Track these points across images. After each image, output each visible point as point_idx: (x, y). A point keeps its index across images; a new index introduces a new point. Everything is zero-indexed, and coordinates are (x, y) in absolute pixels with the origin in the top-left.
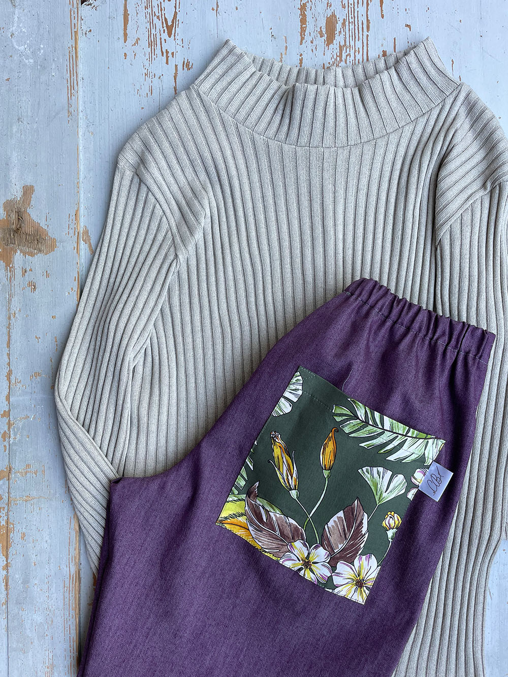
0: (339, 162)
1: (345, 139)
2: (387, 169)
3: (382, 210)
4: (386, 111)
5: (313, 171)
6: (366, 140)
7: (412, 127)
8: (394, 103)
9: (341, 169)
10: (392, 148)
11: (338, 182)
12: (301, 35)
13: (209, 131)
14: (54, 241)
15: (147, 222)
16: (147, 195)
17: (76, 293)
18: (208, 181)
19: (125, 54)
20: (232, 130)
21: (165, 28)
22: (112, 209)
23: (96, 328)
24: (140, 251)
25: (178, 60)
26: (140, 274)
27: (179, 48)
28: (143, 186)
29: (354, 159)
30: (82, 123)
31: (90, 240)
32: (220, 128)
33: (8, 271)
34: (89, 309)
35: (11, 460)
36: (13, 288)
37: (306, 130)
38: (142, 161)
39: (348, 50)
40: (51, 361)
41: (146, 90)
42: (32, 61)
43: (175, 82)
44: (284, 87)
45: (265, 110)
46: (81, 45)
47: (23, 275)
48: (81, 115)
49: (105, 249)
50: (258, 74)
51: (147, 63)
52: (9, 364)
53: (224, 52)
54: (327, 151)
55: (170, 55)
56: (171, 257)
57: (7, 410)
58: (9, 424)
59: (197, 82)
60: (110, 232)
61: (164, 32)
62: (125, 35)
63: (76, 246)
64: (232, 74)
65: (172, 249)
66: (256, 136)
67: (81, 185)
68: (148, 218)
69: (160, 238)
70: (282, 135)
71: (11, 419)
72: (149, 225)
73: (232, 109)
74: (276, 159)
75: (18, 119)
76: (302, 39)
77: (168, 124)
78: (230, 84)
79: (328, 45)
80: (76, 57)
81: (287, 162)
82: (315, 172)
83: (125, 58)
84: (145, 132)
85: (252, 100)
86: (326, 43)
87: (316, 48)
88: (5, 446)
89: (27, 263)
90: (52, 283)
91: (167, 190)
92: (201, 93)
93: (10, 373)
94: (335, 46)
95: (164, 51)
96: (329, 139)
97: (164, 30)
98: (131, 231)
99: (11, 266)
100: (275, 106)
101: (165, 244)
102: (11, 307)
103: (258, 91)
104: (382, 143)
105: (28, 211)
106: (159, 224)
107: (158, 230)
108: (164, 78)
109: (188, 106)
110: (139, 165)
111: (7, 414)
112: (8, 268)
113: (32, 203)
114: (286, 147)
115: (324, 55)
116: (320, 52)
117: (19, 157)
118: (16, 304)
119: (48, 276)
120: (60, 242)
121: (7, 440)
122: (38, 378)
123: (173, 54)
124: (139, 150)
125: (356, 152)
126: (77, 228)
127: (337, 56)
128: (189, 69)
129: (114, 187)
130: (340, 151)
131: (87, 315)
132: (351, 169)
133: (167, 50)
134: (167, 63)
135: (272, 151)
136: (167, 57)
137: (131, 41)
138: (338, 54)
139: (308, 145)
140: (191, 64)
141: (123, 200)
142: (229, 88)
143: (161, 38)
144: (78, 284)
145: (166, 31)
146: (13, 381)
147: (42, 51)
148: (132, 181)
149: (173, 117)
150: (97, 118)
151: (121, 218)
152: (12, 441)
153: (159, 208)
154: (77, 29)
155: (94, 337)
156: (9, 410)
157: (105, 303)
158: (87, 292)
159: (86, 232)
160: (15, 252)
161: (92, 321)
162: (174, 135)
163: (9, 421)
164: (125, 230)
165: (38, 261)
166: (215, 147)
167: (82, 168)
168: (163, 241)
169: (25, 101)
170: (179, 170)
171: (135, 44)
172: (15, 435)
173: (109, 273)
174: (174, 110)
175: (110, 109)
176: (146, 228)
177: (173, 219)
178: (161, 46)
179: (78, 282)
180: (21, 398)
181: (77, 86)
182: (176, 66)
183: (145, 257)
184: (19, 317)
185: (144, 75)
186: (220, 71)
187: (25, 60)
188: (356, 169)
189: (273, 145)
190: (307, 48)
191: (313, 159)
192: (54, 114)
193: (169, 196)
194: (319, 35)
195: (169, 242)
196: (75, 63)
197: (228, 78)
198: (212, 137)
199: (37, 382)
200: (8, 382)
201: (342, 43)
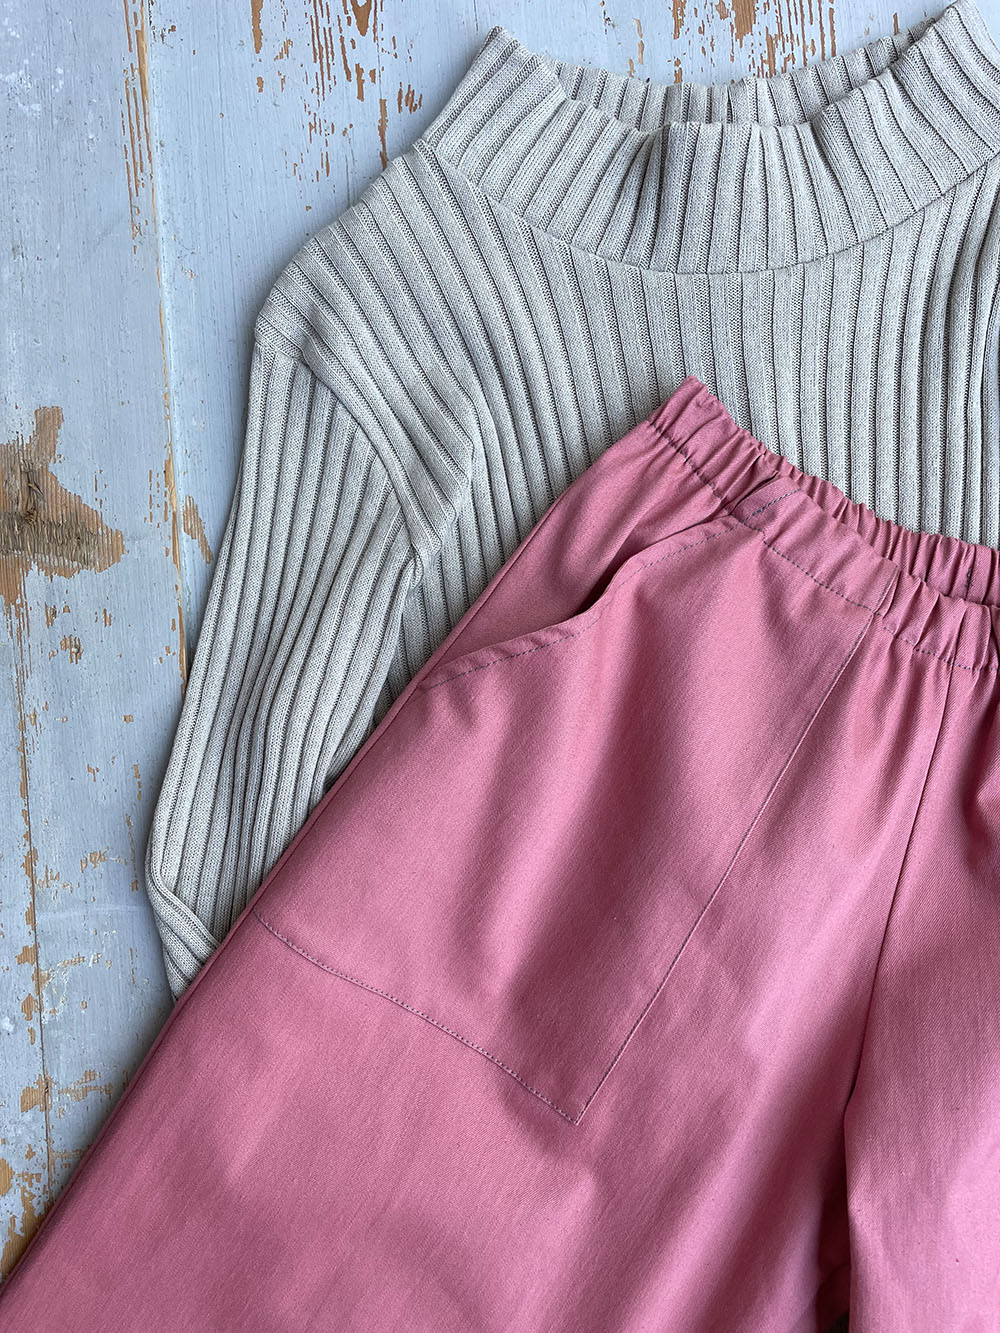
0: (779, 306)
1: (789, 247)
2: (894, 311)
3: (888, 410)
4: (880, 174)
5: (719, 332)
6: (838, 247)
7: (944, 209)
8: (899, 155)
9: (785, 323)
10: (902, 260)
11: (779, 353)
12: (675, 15)
13: (466, 249)
14: (117, 537)
15: (338, 476)
16: (333, 411)
17: (176, 658)
18: (470, 370)
19: (260, 79)
20: (520, 244)
21: (351, 14)
22: (252, 451)
23: (232, 736)
24: (328, 545)
25: (386, 88)
26: (331, 601)
27: (387, 59)
28: (322, 392)
29: (815, 296)
30: (165, 251)
31: (201, 529)
32: (491, 242)
33: (13, 616)
34: (214, 692)
35: (47, 1063)
36: (26, 656)
37: (697, 231)
38: (314, 330)
39: (788, 45)
40: (129, 824)
41: (313, 163)
42: (37, 107)
43: (383, 140)
44: (637, 135)
45: (596, 190)
46: (152, 63)
47: (50, 622)
48: (163, 231)
49: (241, 547)
50: (573, 106)
51: (312, 99)
52: (28, 836)
53: (491, 57)
54: (749, 280)
55: (366, 76)
56: (401, 556)
57: (31, 945)
58: (38, 979)
59: (429, 134)
60: (251, 505)
61: (349, 23)
62: (258, 34)
63: (170, 547)
64: (511, 110)
65: (402, 537)
66: (578, 254)
67: (175, 400)
68: (339, 467)
69: (371, 511)
70: (640, 249)
71: (41, 967)
72: (342, 483)
73: (518, 193)
74: (628, 307)
75: (13, 249)
76: (678, 24)
77: (368, 240)
78: (508, 134)
79: (740, 36)
80: (144, 92)
81: (655, 312)
82: (724, 334)
83: (261, 90)
84: (315, 262)
85: (563, 168)
86: (735, 31)
87: (712, 45)
88: (31, 1031)
89: (56, 593)
90: (119, 638)
91: (379, 396)
92: (441, 159)
93: (31, 859)
94: (756, 38)
95: (352, 68)
96: (751, 254)
97: (349, 18)
98: (301, 499)
99: (18, 601)
100: (618, 179)
101: (383, 525)
102: (26, 699)
103: (576, 148)
104: (877, 251)
105: (50, 470)
106: (367, 479)
107: (364, 493)
108: (357, 134)
109: (413, 192)
110: (306, 341)
111: (30, 955)
112: (13, 607)
113: (60, 449)
114: (651, 277)
115: (733, 60)
116: (721, 54)
117: (21, 339)
118: (36, 691)
119: (108, 621)
120: (133, 538)
121: (36, 1015)
122: (101, 867)
123: (373, 73)
124: (304, 305)
125: (818, 277)
126: (172, 504)
127: (763, 62)
128: (413, 109)
129: (252, 398)
130: (781, 278)
131: (210, 705)
132: (809, 321)
133: (357, 66)
134: (361, 96)
135: (618, 289)
136: (360, 83)
137: (270, 49)
138: (766, 57)
139: (703, 268)
140: (417, 97)
141: (275, 427)
142: (506, 143)
143: (342, 39)
144: (182, 638)
145: (354, 20)
146: (41, 877)
147: (61, 83)
148: (292, 381)
149: (379, 221)
150: (202, 237)
151: (275, 470)
152: (46, 1017)
153: (364, 439)
154: (142, 27)
155: (229, 755)
156: (36, 946)
157: (250, 672)
158: (207, 652)
159: (192, 511)
160: (27, 568)
161: (223, 719)
162: (384, 265)
163: (38, 970)
164: (288, 499)
165: (83, 587)
166: (483, 287)
167: (172, 357)
168: (379, 517)
169: (27, 204)
170: (403, 348)
171: (281, 54)
172: (54, 1002)
173: (257, 601)
174: (380, 202)
175: (231, 214)
176: (336, 490)
177: (398, 464)
178: (344, 57)
179: (182, 632)
180: (62, 916)
181: (150, 162)
182: (383, 103)
183: (338, 558)
184: (44, 724)
185: (308, 127)
186: (482, 103)
187: (20, 105)
188: (819, 317)
189: (621, 273)
190: (689, 46)
191: (718, 302)
192: (98, 232)
193: (384, 409)
194: (716, 13)
195: (392, 520)
196: (141, 107)
197: (502, 121)
198: (474, 265)
199: (98, 876)
200: (29, 880)
201: (774, 31)
